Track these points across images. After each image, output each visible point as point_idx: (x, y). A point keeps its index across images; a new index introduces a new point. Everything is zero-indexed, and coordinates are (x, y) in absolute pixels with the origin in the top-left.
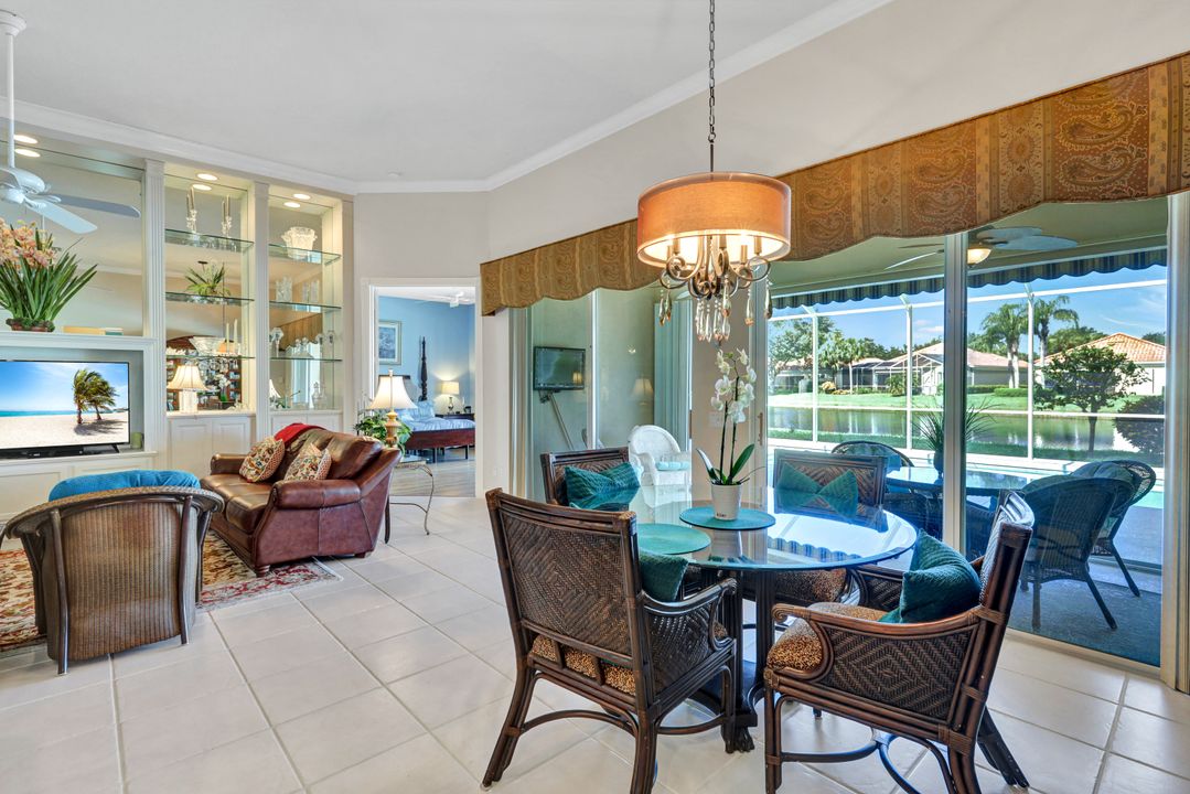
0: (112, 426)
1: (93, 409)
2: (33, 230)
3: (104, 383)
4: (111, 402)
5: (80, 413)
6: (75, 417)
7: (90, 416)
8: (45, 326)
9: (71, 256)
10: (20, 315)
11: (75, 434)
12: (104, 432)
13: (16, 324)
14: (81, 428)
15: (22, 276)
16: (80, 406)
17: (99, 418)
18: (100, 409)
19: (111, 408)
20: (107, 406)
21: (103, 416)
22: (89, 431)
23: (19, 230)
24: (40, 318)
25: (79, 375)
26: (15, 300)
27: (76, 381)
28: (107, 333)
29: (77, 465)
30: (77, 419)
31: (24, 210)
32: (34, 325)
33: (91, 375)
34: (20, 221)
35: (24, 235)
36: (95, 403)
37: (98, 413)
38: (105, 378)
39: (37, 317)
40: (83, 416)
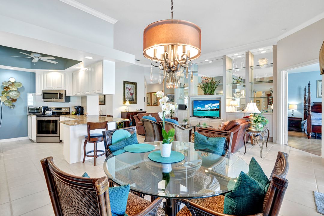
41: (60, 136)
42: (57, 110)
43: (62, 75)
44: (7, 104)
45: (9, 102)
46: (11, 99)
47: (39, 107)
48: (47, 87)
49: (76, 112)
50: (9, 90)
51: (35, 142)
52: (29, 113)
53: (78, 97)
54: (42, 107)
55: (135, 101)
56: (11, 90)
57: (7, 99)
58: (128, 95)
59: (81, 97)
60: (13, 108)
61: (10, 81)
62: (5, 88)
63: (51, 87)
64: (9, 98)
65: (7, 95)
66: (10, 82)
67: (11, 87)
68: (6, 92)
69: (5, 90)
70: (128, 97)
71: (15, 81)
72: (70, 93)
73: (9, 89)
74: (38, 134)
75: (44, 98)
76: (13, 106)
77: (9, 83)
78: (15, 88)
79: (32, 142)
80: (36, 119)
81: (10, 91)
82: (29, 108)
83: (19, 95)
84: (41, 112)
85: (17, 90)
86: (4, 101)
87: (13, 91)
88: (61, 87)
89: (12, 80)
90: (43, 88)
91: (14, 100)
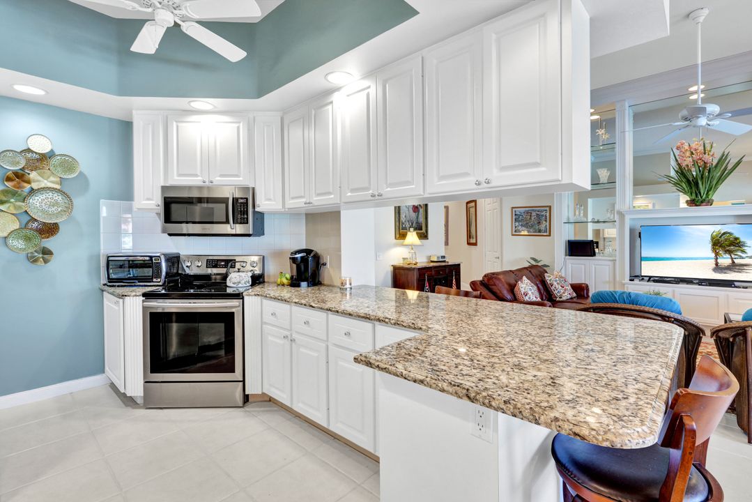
0: (745, 268)
1: (728, 256)
2: (701, 142)
3: (736, 239)
4: (743, 252)
5: (716, 259)
6: (713, 261)
7: (725, 260)
8: (709, 202)
9: (726, 153)
10: (694, 197)
11: (713, 273)
12: (740, 272)
13: (692, 203)
14: (718, 268)
15: (694, 173)
16: (717, 254)
17: (733, 262)
18: (733, 256)
19: (744, 255)
20: (739, 254)
21: (737, 261)
22: (726, 271)
23: (693, 146)
24: (706, 198)
25: (714, 234)
26: (691, 188)
27: (713, 238)
28: (733, 204)
29: (730, 294)
30: (714, 262)
31: (707, 129)
32: (702, 202)
33: (724, 233)
34: (694, 139)
35: (697, 147)
36: (730, 252)
37: (732, 258)
38: (737, 235)
39: (704, 197)
40: (719, 261)
41: (244, 381)
42: (215, 266)
43: (241, 124)
44: (19, 244)
45: (28, 239)
46: (36, 224)
47: (151, 257)
48: (180, 175)
49: (295, 273)
50: (27, 187)
51: (140, 408)
52: (110, 280)
53: (293, 215)
54: (162, 257)
55: (424, 231)
56: (35, 186)
57: (16, 226)
58: (407, 212)
59: (306, 215)
60: (46, 261)
61: (29, 150)
62: (9, 179)
63: (196, 175)
64: (26, 218)
65: (20, 207)
66: (33, 152)
67: (33, 175)
68: (14, 194)
69: (9, 184)
70: (408, 218)
71: (52, 151)
72: (272, 197)
73: (29, 182)
74: (153, 371)
75: (168, 219)
76: (47, 252)
77: (29, 155)
78: (52, 179)
79: (127, 405)
80: (144, 308)
81: (32, 191)
82: (108, 261)
83: (69, 207)
84: (159, 276)
85: (58, 187)
86: (5, 234)
87: (44, 189)
88: (237, 176)
89: (40, 145)
90: (166, 178)
91: (50, 230)
